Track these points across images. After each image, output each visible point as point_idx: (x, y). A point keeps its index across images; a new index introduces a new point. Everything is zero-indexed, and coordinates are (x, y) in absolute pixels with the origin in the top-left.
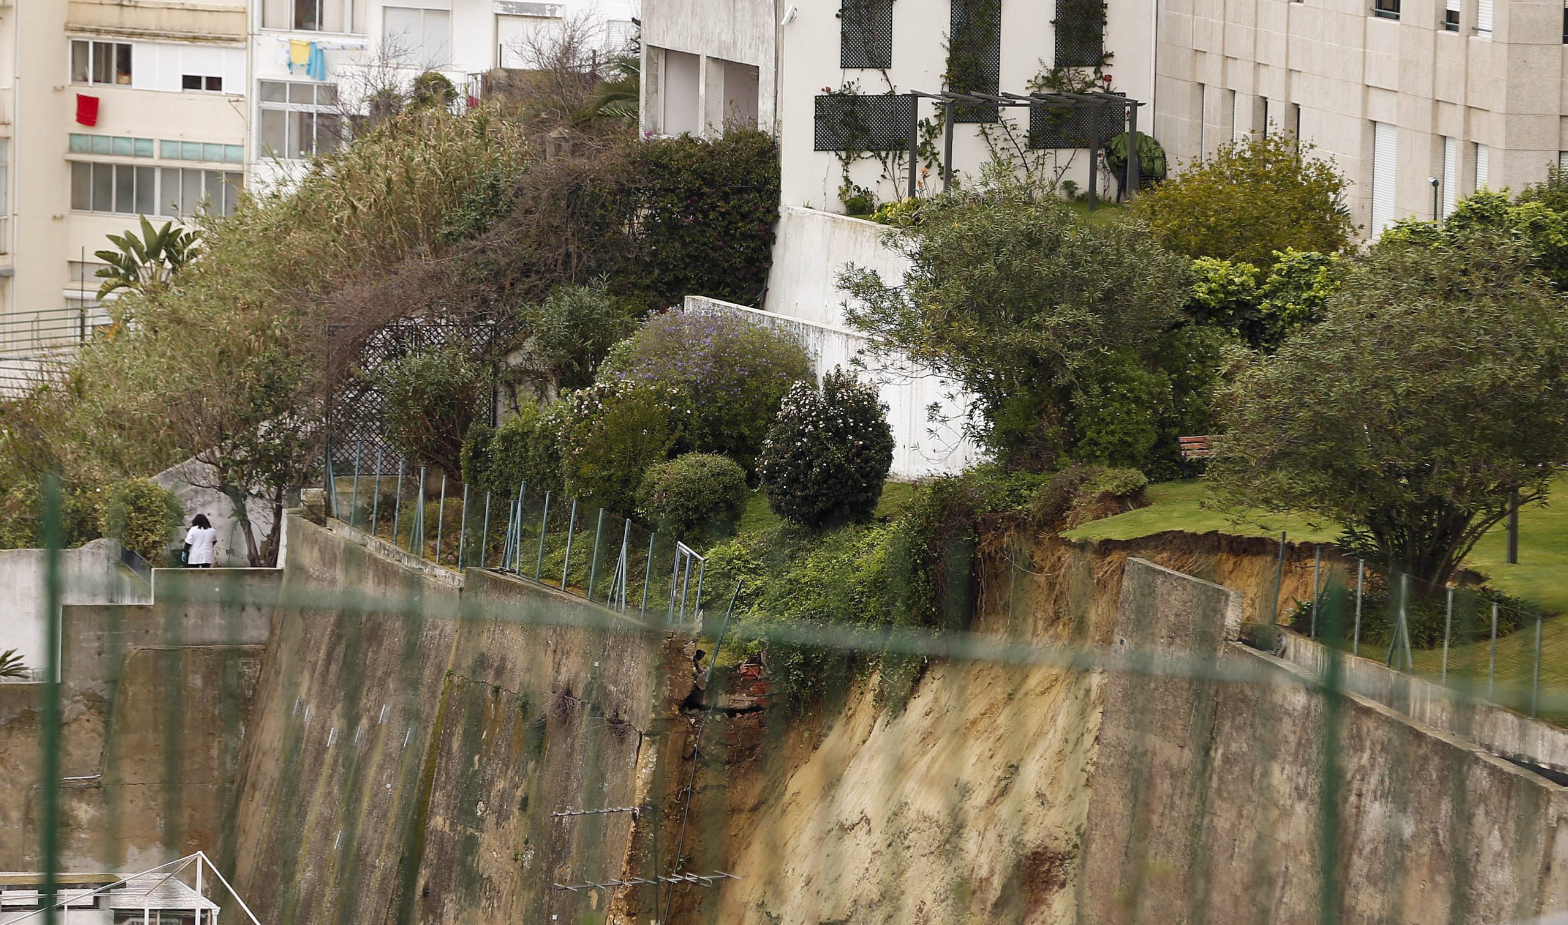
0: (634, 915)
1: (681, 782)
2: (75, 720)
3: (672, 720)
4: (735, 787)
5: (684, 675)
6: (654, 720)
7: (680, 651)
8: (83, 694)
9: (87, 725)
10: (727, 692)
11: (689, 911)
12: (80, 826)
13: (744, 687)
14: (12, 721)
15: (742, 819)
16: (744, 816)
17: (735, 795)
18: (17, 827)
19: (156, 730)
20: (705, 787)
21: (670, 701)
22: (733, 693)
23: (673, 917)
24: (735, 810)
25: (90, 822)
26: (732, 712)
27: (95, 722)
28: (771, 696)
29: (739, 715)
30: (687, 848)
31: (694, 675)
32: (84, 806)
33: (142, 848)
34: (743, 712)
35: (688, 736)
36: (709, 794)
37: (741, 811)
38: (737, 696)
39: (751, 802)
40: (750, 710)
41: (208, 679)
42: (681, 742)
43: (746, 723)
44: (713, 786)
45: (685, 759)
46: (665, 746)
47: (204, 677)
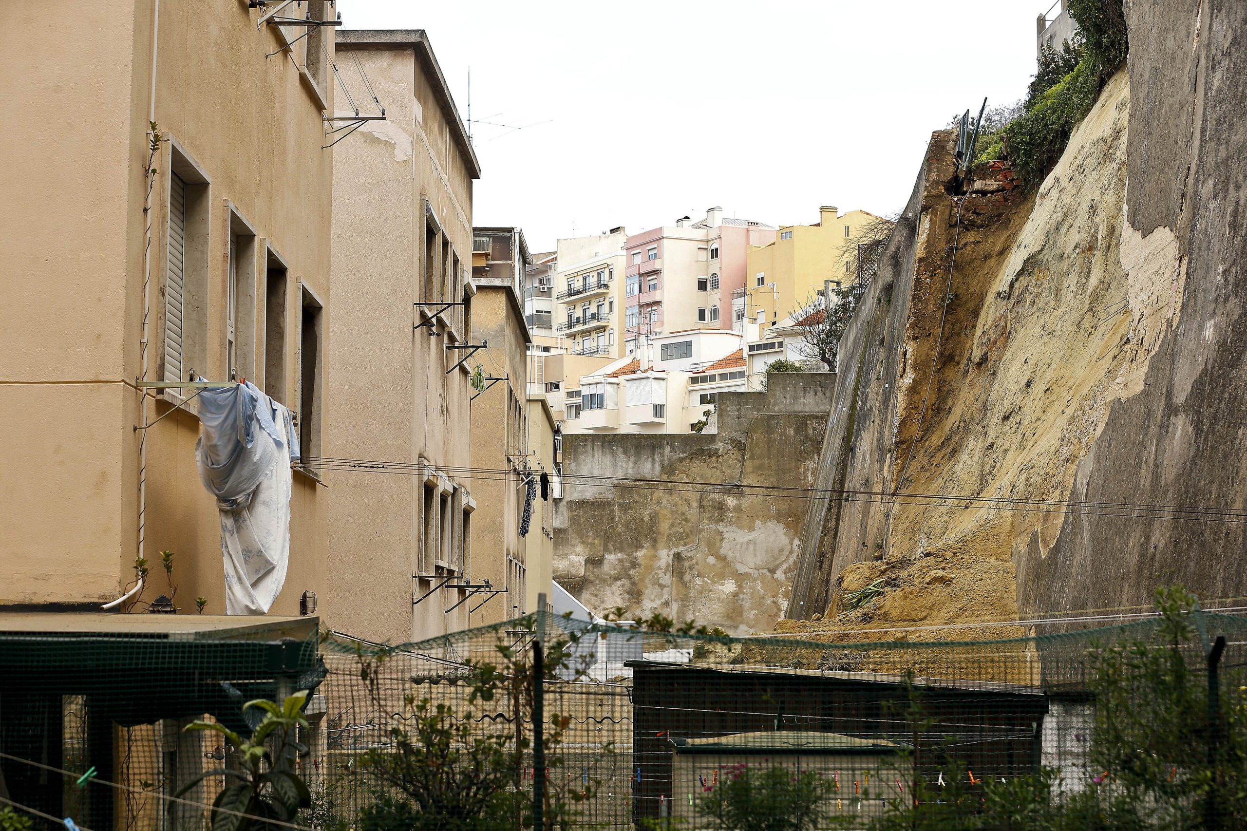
0: (917, 338)
1: (949, 241)
2: (726, 454)
3: (939, 196)
4: (987, 241)
5: (947, 164)
6: (927, 197)
7: (944, 148)
8: (730, 440)
9: (733, 456)
10: (980, 179)
11: (958, 335)
12: (729, 509)
13: (993, 176)
14: (692, 454)
15: (992, 262)
16: (993, 260)
17: (986, 247)
18: (696, 511)
19: (769, 458)
20: (966, 244)
21: (936, 183)
22: (985, 179)
23: (947, 340)
24: (987, 257)
25: (734, 507)
26: (984, 193)
27: (735, 455)
28: (1012, 180)
29: (989, 195)
30: (954, 288)
31: (954, 164)
32: (731, 499)
33: (763, 522)
34: (992, 192)
35: (952, 210)
36: (969, 248)
37: (991, 257)
38: (987, 182)
39: (997, 248)
40: (998, 191)
41: (797, 431)
42: (947, 212)
43: (994, 198)
44: (971, 243)
45: (951, 226)
46: (936, 216)
47: (795, 430)
